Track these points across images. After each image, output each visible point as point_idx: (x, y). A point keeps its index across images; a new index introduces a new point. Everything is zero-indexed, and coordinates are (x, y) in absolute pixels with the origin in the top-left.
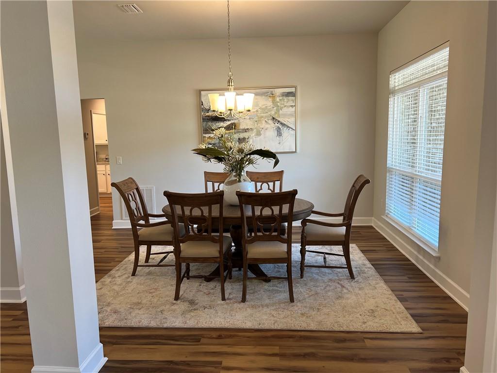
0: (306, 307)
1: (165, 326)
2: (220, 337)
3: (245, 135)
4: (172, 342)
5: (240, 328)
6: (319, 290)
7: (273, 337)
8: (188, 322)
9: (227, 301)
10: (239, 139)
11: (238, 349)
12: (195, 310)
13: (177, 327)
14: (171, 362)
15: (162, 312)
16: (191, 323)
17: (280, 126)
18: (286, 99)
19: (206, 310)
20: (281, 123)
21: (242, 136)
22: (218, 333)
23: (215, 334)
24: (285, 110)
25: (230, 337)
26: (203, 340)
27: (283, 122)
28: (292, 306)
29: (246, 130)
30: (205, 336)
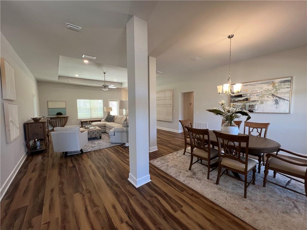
0: (252, 205)
1: (177, 178)
2: (192, 195)
3: (253, 103)
4: (173, 186)
5: (204, 196)
6: (271, 200)
7: (217, 210)
8: (186, 181)
9: (209, 180)
10: (250, 105)
11: (194, 206)
12: (192, 177)
13: (180, 181)
14: (166, 194)
15: (180, 172)
16: (186, 183)
19: (197, 180)
21: (251, 104)
22: (192, 192)
23: (191, 192)
24: (282, 90)
25: (197, 197)
26: (185, 192)
27: (280, 97)
28: (243, 200)
29: (254, 101)
30: (187, 191)
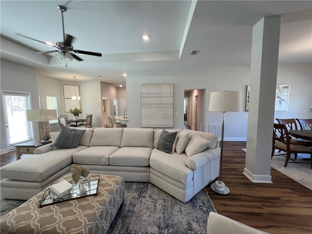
17: (281, 100)
18: (284, 89)
20: (282, 99)
24: (284, 94)
27: (282, 98)
